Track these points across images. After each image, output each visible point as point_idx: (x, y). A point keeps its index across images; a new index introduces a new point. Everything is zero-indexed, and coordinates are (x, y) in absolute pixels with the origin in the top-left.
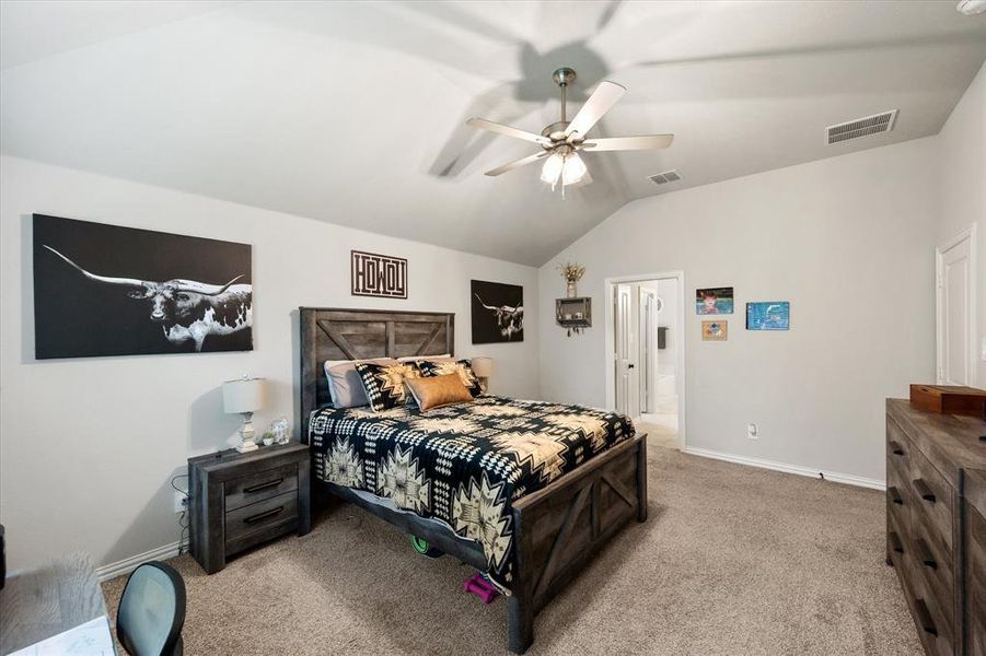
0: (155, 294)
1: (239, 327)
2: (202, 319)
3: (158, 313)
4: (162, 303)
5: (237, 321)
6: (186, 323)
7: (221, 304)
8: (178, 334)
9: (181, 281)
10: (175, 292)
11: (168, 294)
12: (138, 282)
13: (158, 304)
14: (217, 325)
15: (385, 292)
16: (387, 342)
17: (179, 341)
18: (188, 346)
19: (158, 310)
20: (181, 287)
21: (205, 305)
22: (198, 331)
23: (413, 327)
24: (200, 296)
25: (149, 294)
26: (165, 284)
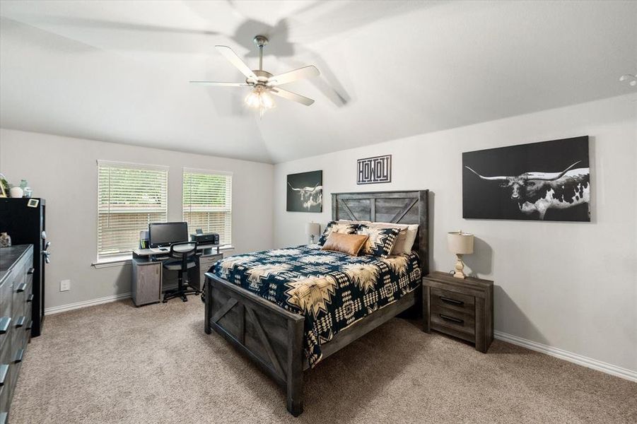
0: (514, 183)
1: (575, 202)
2: (544, 198)
3: (515, 195)
4: (517, 189)
5: (574, 198)
6: (533, 201)
7: (559, 186)
8: (528, 207)
9: (529, 173)
10: (526, 181)
11: (521, 182)
12: (504, 178)
13: (515, 190)
14: (556, 201)
15: (374, 180)
16: (370, 212)
17: (528, 212)
18: (534, 216)
19: (515, 193)
20: (529, 177)
21: (547, 187)
22: (542, 205)
23: (388, 202)
24: (543, 182)
25: (510, 184)
26: (520, 177)
